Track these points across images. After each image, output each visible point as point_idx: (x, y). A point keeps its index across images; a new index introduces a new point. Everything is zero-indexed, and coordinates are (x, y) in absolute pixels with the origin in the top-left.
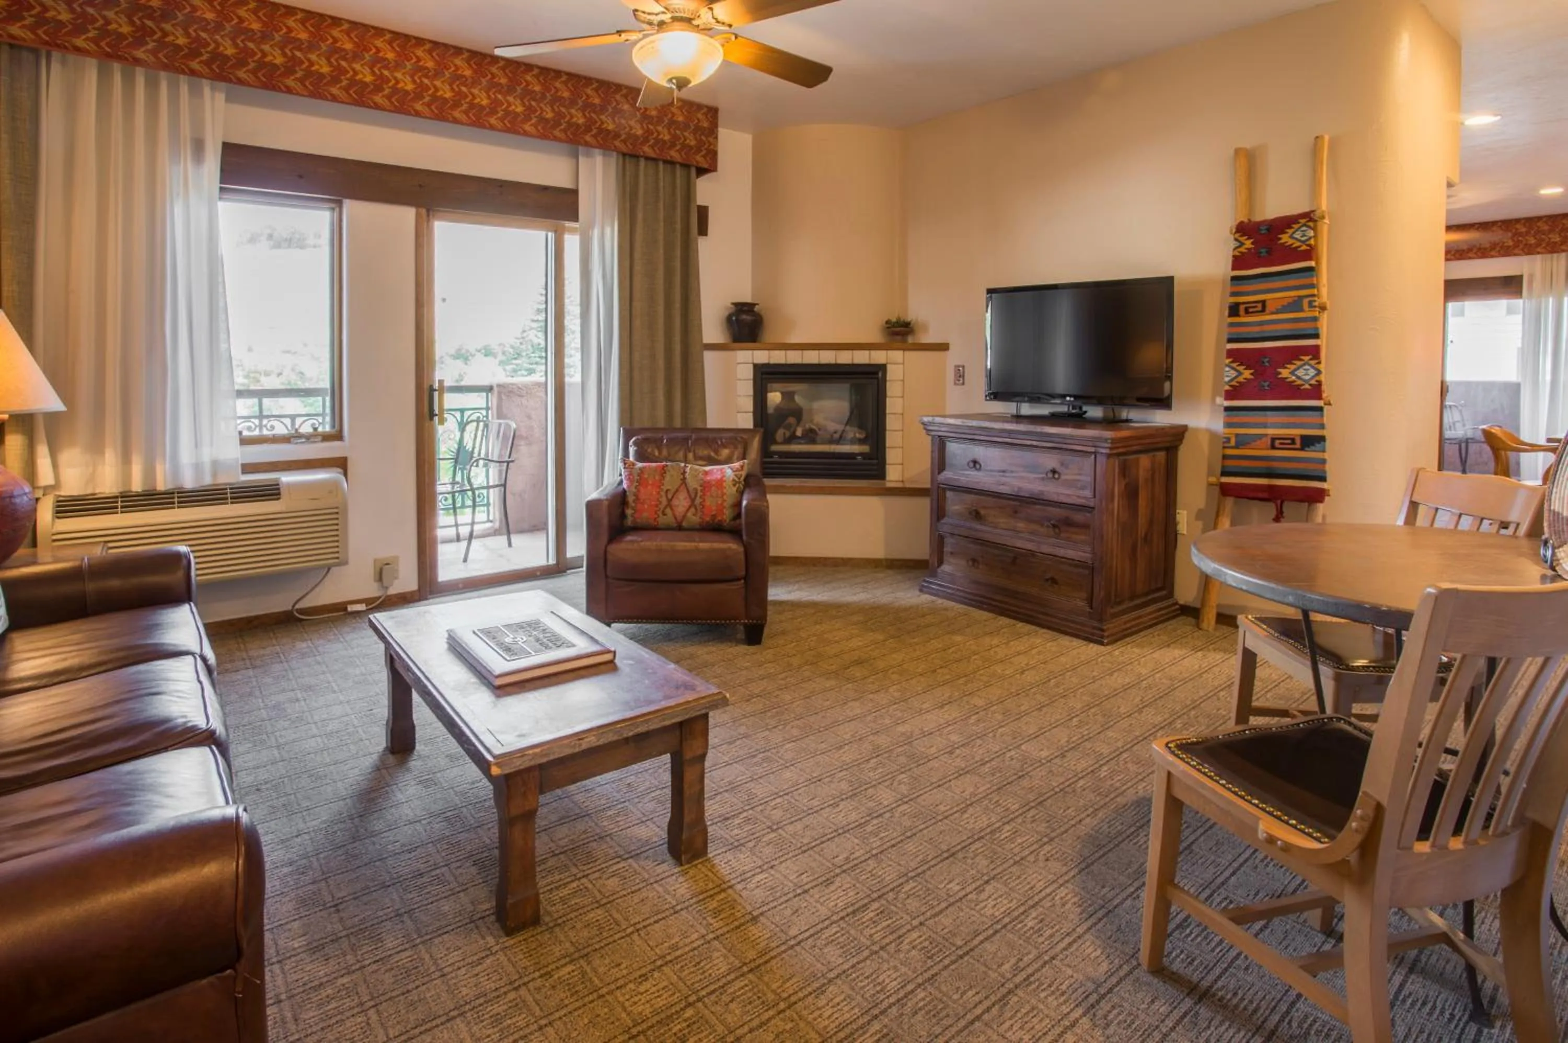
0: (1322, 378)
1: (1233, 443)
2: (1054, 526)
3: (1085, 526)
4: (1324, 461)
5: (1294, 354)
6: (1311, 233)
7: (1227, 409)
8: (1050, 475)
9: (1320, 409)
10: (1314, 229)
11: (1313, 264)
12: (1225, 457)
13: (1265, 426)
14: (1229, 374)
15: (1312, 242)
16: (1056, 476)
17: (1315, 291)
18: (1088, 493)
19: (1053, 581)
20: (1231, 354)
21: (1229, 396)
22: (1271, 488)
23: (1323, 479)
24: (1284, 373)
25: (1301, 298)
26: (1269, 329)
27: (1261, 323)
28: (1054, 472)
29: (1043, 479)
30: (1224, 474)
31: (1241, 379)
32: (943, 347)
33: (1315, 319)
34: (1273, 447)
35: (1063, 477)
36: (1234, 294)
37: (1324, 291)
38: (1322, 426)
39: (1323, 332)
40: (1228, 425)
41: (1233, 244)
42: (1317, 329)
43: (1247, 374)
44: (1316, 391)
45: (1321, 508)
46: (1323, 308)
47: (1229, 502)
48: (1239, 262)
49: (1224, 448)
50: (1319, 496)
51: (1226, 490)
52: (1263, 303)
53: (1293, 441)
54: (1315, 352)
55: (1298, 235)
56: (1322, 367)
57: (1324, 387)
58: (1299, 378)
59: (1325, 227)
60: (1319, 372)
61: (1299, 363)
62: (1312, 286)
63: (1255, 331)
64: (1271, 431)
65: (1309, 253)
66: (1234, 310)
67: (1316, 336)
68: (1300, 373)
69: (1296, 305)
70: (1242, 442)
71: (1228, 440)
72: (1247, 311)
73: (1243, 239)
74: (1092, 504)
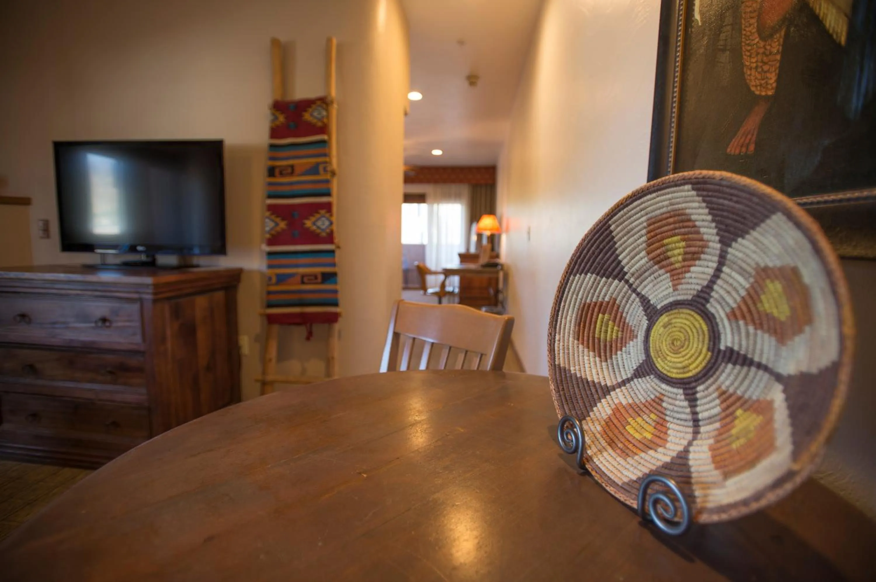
0: (335, 227)
1: (274, 280)
2: (111, 373)
3: (139, 370)
4: (335, 292)
5: (314, 209)
6: (324, 113)
7: (270, 254)
8: (100, 324)
9: (332, 252)
10: (327, 110)
11: (325, 137)
12: (269, 293)
13: (297, 266)
14: (270, 225)
15: (325, 120)
16: (107, 324)
17: (327, 159)
18: (138, 339)
19: (116, 424)
20: (272, 208)
21: (271, 242)
22: (302, 315)
23: (336, 304)
24: (308, 223)
25: (318, 164)
26: (297, 188)
27: (291, 184)
28: (104, 320)
29: (93, 328)
30: (270, 306)
31: (278, 229)
32: (25, 202)
33: (327, 182)
34: (303, 283)
35: (115, 325)
36: (272, 159)
37: (334, 161)
38: (334, 265)
39: (335, 191)
40: (270, 266)
41: (270, 117)
42: (329, 189)
43: (283, 225)
44: (330, 238)
45: (337, 326)
46: (333, 174)
47: (276, 328)
48: (275, 132)
49: (268, 285)
50: (333, 318)
51: (271, 319)
52: (292, 167)
53: (316, 277)
54: (328, 207)
55: (315, 114)
56: (334, 219)
57: (336, 235)
58: (318, 227)
59: (334, 109)
60: (331, 223)
61: (318, 216)
62: (325, 155)
63: (286, 189)
64: (302, 270)
65: (324, 129)
66: (271, 172)
67: (329, 194)
68: (319, 223)
69: (314, 170)
70: (281, 279)
71: (270, 279)
72: (281, 174)
73: (278, 114)
74: (142, 349)
